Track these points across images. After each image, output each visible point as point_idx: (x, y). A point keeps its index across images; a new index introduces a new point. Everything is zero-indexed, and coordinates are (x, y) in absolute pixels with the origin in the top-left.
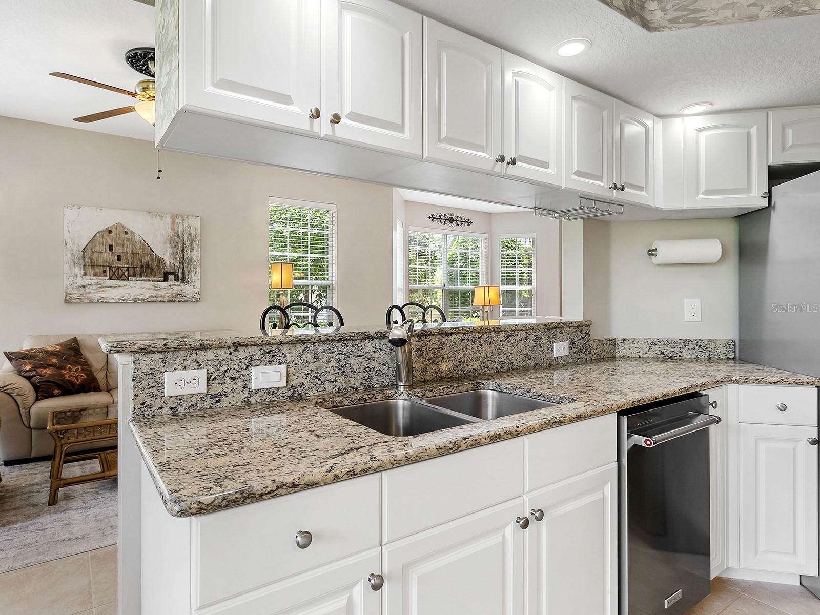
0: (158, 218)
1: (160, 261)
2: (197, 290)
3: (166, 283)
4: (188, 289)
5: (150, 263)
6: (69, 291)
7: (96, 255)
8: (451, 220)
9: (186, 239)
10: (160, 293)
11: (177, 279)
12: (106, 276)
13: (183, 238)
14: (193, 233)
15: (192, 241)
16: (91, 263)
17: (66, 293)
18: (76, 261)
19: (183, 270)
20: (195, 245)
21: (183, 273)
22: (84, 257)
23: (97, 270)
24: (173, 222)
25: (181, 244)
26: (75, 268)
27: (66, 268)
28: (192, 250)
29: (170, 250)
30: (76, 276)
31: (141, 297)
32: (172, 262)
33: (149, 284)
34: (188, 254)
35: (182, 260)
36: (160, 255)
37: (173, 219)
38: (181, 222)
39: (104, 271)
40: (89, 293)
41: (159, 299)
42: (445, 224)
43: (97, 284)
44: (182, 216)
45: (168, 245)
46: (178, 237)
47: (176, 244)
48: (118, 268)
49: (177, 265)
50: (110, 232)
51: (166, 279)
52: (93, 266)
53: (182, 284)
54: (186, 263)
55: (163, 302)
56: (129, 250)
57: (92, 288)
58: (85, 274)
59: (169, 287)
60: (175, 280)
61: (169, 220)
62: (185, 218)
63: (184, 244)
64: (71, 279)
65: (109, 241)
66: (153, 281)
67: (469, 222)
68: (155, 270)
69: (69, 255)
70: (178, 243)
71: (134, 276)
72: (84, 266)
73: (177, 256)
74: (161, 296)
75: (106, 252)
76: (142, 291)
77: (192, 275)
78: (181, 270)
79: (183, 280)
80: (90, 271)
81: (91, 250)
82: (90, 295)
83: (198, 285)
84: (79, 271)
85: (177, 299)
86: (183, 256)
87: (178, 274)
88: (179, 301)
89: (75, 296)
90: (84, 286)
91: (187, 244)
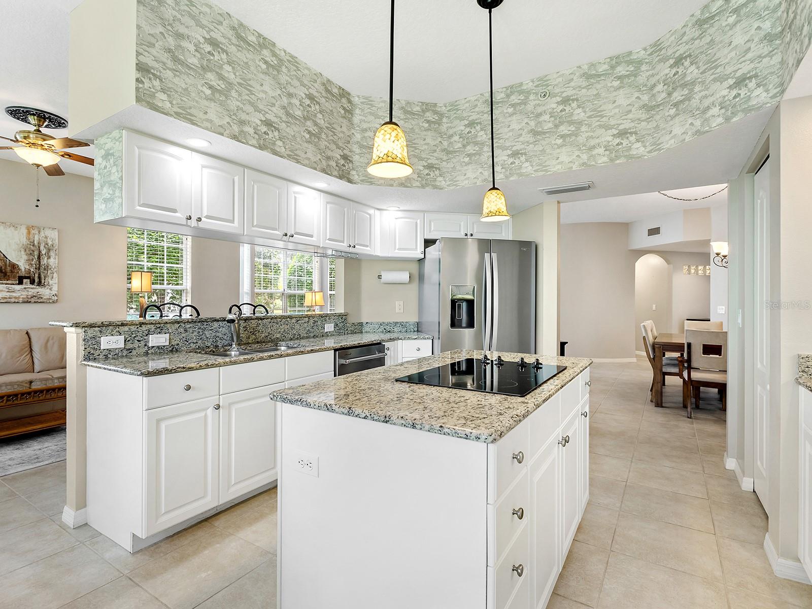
0: (12, 229)
1: (14, 266)
2: (54, 293)
3: (21, 286)
4: (44, 292)
5: (3, 268)
9: (42, 248)
10: (14, 294)
11: (32, 282)
13: (39, 247)
14: (50, 243)
15: (49, 250)
19: (39, 274)
20: (52, 254)
21: (39, 277)
24: (29, 233)
25: (36, 253)
28: (49, 257)
29: (25, 257)
32: (28, 267)
33: (2, 287)
34: (44, 261)
35: (38, 266)
36: (14, 261)
37: (28, 229)
38: (37, 232)
41: (13, 300)
44: (38, 228)
45: (23, 252)
46: (33, 245)
47: (31, 252)
49: (32, 270)
51: (21, 283)
53: (38, 287)
54: (42, 270)
55: (18, 302)
59: (24, 290)
60: (30, 284)
61: (24, 231)
62: (42, 230)
63: (40, 252)
66: (6, 284)
68: (8, 274)
70: (33, 251)
73: (33, 263)
74: (16, 298)
77: (49, 280)
78: (37, 275)
79: (39, 284)
83: (55, 288)
85: (33, 300)
86: (40, 262)
87: (36, 278)
88: (35, 302)
91: (43, 252)
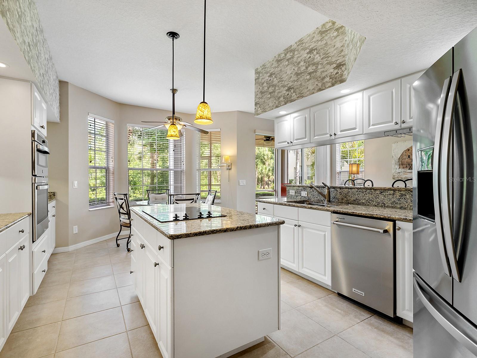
6: (394, 175)
7: (403, 160)
12: (407, 168)
16: (402, 163)
17: (393, 175)
18: (396, 163)
22: (399, 161)
23: (404, 166)
26: (396, 166)
27: (393, 166)
30: (396, 169)
39: (407, 166)
40: (401, 175)
43: (404, 172)
50: (409, 150)
52: (402, 165)
57: (402, 173)
58: (400, 168)
64: (395, 170)
65: (408, 154)
69: (394, 161)
72: (399, 165)
75: (407, 158)
80: (401, 167)
81: (402, 158)
82: (401, 176)
84: (397, 167)
89: (396, 176)
90: (399, 173)
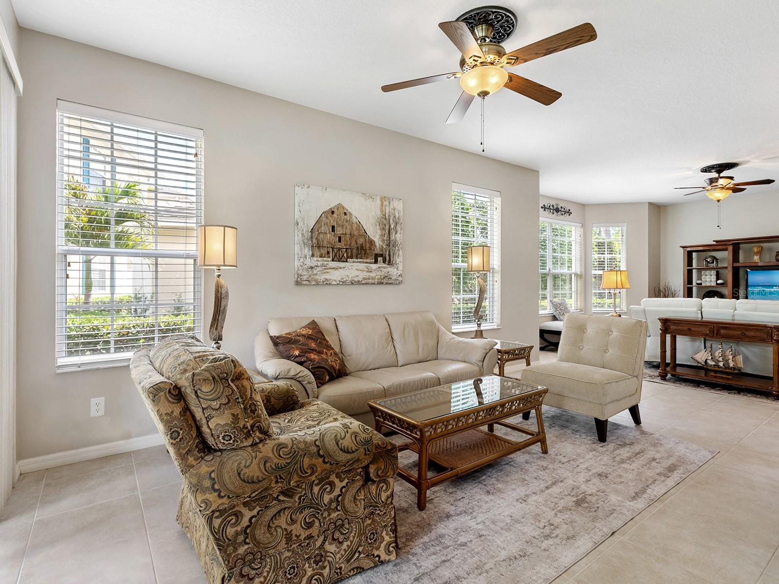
0: (370, 199)
1: (372, 242)
2: (400, 272)
3: (376, 265)
4: (393, 271)
5: (364, 245)
6: (300, 272)
7: (321, 236)
8: (557, 210)
9: (391, 221)
10: (372, 275)
11: (384, 262)
12: (329, 257)
13: (389, 221)
14: (397, 215)
15: (396, 224)
16: (318, 244)
17: (298, 274)
18: (306, 241)
19: (389, 252)
20: (398, 228)
21: (389, 255)
22: (312, 238)
23: (323, 251)
24: (382, 205)
25: (388, 225)
26: (305, 248)
27: (297, 249)
28: (396, 233)
29: (379, 232)
30: (306, 257)
31: (356, 279)
32: (381, 244)
33: (362, 266)
34: (392, 238)
35: (388, 242)
36: (372, 237)
37: (382, 201)
38: (388, 204)
39: (328, 253)
40: (316, 274)
41: (371, 281)
42: (553, 213)
43: (322, 265)
44: (389, 199)
45: (378, 227)
46: (385, 219)
47: (384, 226)
48: (339, 249)
49: (384, 247)
50: (333, 212)
51: (376, 262)
52: (319, 247)
53: (388, 266)
54: (391, 245)
55: (374, 284)
56: (348, 232)
57: (318, 269)
58: (313, 255)
59: (378, 269)
60: (383, 262)
61: (379, 202)
62: (391, 201)
63: (390, 226)
64: (302, 260)
65: (332, 221)
66: (366, 263)
67: (569, 213)
68: (368, 251)
69: (300, 236)
70: (385, 225)
71: (352, 257)
72: (312, 246)
73: (385, 238)
74: (373, 279)
75: (329, 233)
76: (357, 273)
77: (396, 257)
78: (387, 253)
79: (390, 263)
80: (317, 253)
81: (318, 231)
82: (317, 277)
83: (401, 268)
84: (307, 251)
85: (385, 281)
86: (390, 238)
87: (384, 257)
88: (387, 284)
89: (305, 278)
90: (312, 268)
91: (392, 227)
